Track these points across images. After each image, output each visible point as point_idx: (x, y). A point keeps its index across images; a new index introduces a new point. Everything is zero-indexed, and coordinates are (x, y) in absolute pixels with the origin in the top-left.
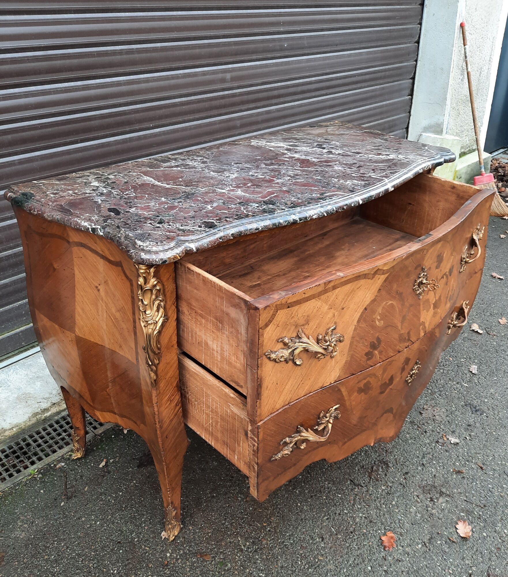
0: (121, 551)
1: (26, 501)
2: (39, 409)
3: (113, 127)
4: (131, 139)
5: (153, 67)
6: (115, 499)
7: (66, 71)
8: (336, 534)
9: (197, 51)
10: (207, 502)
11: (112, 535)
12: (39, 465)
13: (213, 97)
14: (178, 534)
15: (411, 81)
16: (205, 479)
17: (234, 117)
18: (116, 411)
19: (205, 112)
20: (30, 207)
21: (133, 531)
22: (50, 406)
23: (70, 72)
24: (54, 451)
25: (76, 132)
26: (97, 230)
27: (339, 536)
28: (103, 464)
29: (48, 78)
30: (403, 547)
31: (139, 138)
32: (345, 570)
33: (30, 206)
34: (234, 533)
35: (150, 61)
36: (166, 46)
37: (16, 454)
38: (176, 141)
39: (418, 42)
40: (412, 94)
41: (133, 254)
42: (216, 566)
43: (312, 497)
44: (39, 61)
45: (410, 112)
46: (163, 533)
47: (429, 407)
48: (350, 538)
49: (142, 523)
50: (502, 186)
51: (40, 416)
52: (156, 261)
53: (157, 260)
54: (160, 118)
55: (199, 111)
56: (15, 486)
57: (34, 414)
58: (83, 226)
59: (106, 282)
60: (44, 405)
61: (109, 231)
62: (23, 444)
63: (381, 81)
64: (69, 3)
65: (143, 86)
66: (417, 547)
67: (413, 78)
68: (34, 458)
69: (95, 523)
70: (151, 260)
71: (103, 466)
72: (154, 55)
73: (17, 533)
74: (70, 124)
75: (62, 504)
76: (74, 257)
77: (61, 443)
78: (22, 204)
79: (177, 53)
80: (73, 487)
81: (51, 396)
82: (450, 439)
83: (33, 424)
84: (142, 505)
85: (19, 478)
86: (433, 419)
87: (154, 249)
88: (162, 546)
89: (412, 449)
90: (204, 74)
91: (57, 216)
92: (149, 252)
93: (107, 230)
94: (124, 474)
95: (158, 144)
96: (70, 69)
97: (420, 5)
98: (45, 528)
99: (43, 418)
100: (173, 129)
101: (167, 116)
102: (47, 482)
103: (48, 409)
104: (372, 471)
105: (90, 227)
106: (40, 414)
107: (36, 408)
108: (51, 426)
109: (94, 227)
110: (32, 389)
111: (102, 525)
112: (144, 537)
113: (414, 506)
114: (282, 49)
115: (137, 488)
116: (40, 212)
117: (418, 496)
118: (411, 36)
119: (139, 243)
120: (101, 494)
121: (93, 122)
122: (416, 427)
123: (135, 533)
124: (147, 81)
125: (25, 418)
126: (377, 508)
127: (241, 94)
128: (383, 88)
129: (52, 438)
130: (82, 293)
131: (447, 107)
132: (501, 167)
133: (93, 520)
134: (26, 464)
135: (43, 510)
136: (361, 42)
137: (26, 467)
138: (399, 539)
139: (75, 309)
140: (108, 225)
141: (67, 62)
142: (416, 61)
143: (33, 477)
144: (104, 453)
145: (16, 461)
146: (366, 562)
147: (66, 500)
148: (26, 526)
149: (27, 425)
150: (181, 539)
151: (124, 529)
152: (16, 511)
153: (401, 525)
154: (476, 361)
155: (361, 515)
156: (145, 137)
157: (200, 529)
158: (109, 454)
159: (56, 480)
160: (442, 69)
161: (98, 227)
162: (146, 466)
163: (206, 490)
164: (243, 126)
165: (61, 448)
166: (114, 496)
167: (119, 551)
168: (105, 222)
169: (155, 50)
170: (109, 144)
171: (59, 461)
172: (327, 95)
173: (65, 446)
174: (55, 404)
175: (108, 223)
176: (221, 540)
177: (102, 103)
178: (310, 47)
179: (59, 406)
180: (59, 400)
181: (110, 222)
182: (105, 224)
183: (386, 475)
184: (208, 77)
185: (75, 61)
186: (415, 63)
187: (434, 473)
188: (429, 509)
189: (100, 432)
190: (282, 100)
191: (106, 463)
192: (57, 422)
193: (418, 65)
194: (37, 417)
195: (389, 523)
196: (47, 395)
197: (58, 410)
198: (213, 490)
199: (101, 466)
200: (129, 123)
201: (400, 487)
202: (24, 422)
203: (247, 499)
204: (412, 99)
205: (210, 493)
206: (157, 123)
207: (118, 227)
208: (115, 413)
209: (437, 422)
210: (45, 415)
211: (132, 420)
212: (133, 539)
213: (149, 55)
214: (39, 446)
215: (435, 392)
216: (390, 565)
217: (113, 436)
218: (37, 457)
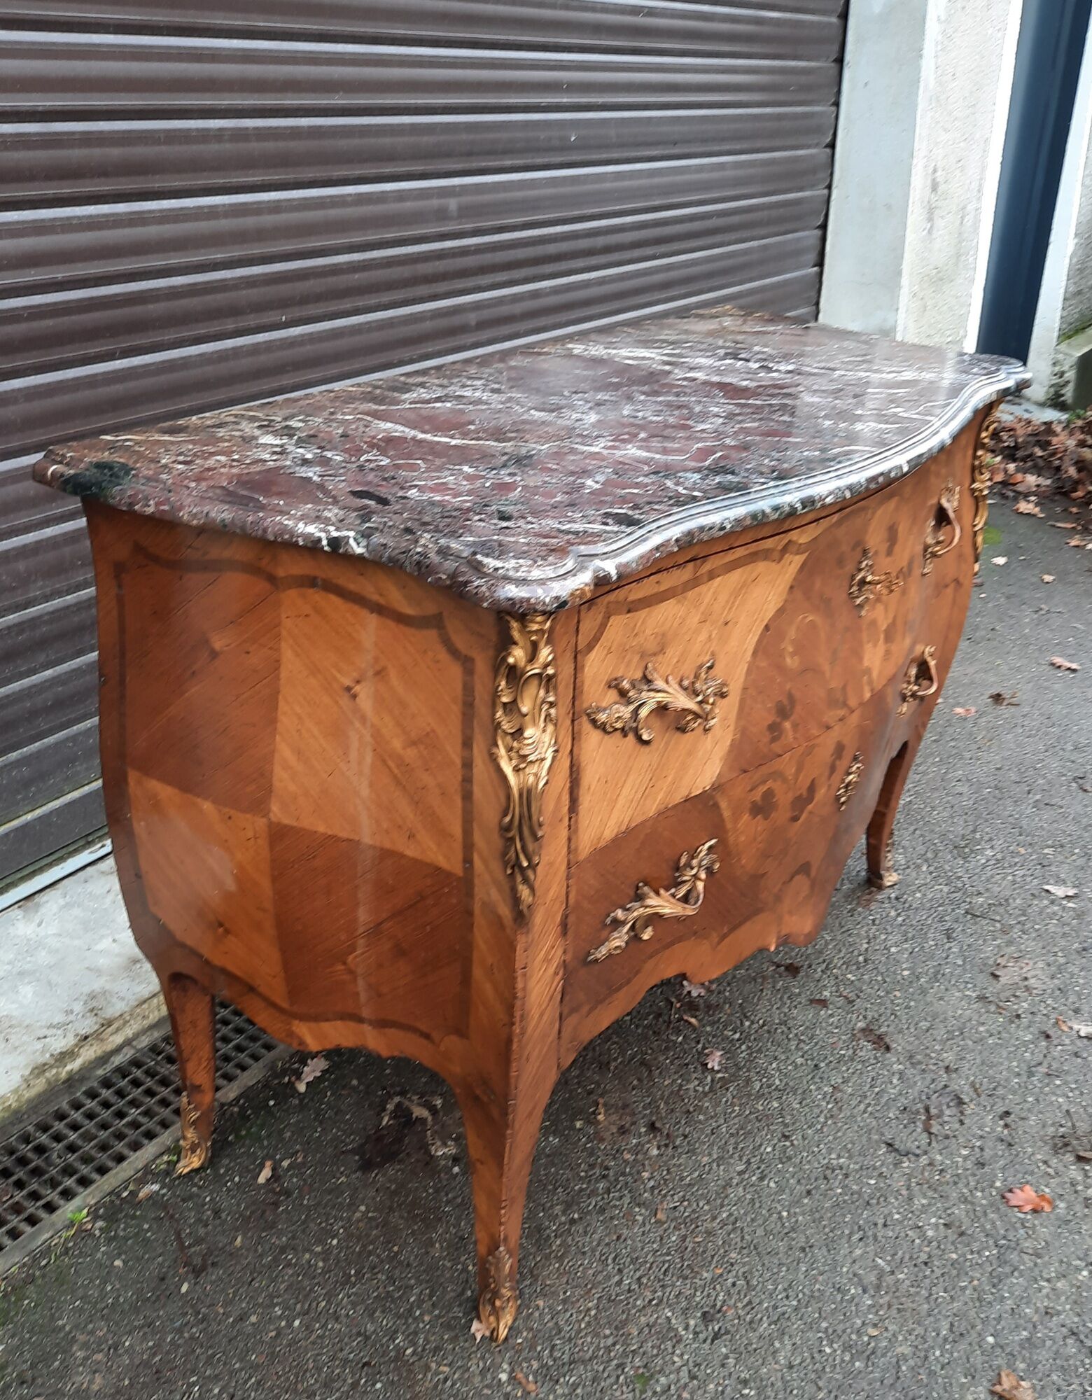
0: (379, 1386)
1: (80, 1292)
2: (48, 1055)
3: (197, 321)
4: (236, 352)
5: (289, 176)
6: (325, 1255)
7: (92, 177)
8: (892, 1273)
9: (387, 141)
10: (561, 1236)
11: (342, 1350)
12: (85, 1199)
13: (418, 253)
14: (515, 1320)
15: (818, 233)
16: (541, 1181)
17: (464, 304)
18: (366, 1013)
19: (403, 291)
20: (130, 496)
21: (396, 1332)
22: (76, 1045)
23: (103, 179)
24: (120, 1159)
25: (111, 330)
26: (347, 543)
27: (901, 1276)
28: (266, 1174)
29: (50, 191)
30: (1048, 1280)
31: (255, 350)
32: (938, 1353)
33: (130, 493)
34: (650, 1301)
35: (283, 161)
36: (320, 127)
37: (15, 1178)
38: (337, 357)
39: (832, 145)
40: (820, 263)
41: (484, 589)
42: (631, 1387)
43: (809, 1192)
44: (29, 149)
45: (817, 304)
46: (475, 1326)
47: (1008, 962)
48: (925, 1277)
49: (412, 1307)
50: (1018, 470)
51: (54, 1071)
52: (544, 603)
53: (547, 600)
54: (304, 300)
55: (390, 286)
56: (34, 1259)
57: (36, 1068)
58: (302, 535)
59: (380, 673)
60: (60, 1043)
61: (382, 541)
62: (25, 1149)
63: (763, 231)
64: (104, 7)
65: (268, 220)
66: (1080, 1278)
67: (824, 227)
68: (70, 1182)
69: (290, 1325)
70: (533, 601)
71: (268, 1180)
72: (293, 145)
73: (81, 1379)
74: (97, 310)
75: (184, 1288)
76: (284, 616)
77: (132, 1135)
78: (102, 489)
79: (343, 144)
80: (198, 1241)
81: (71, 1017)
82: (1076, 1027)
83: (39, 1095)
84: (401, 1263)
85: (41, 1237)
86: (1026, 986)
87: (536, 574)
88: (483, 1358)
89: (1001, 1057)
90: (401, 196)
91: (222, 513)
92: (523, 582)
93: (377, 539)
94: (330, 1192)
95: (298, 365)
96: (103, 171)
97: (835, 61)
98: (154, 1355)
99: (63, 1075)
100: (333, 330)
101: (319, 298)
102: (126, 1239)
103: (72, 1052)
104: (929, 1118)
105: (323, 535)
106: (52, 1067)
107: (35, 1052)
108: (92, 1095)
109: (335, 534)
110: (14, 1006)
111: (308, 1328)
112: (427, 1341)
113: (1046, 1186)
114: (565, 147)
115: (374, 1224)
116: (166, 508)
117: (1045, 1162)
118: (818, 130)
119: (491, 562)
120: (283, 1250)
121: (151, 307)
122: (993, 1008)
123: (403, 1334)
124: (276, 207)
125: (15, 1079)
126: (966, 1201)
127: (479, 249)
128: (765, 247)
129: (104, 1126)
130: (298, 709)
131: (902, 291)
132: (1004, 429)
133: (280, 1318)
134: (49, 1198)
135: (137, 1311)
136: (723, 140)
137: (50, 1208)
138: (1036, 1265)
139: (273, 752)
140: (377, 529)
141: (97, 153)
142: (829, 187)
143: (80, 1231)
144: (260, 1148)
145: (19, 1196)
146: (979, 1327)
147: (191, 1276)
148: (99, 1357)
149: (23, 1099)
150: (525, 1334)
151: (370, 1328)
152: (60, 1323)
153: (1030, 1233)
154: (1077, 851)
155: (933, 1220)
156: (269, 346)
157: (565, 1301)
158: (276, 1149)
159: (148, 1231)
160: (888, 207)
161: (345, 533)
162: (381, 1165)
163: (552, 1207)
164: (482, 325)
165: (136, 1146)
166: (319, 1249)
167: (374, 1385)
168: (364, 522)
169: (295, 133)
170: (185, 363)
171: (142, 1182)
172: (654, 257)
173: (146, 1142)
174: (86, 1038)
175: (374, 522)
176: (624, 1323)
177: (174, 260)
178: (622, 146)
179: (102, 1040)
180: (96, 1027)
181: (379, 520)
182: (367, 525)
183: (962, 1123)
184: (409, 205)
185: (115, 152)
186: (826, 191)
187: (1065, 1108)
188: (1080, 1188)
189: (232, 1095)
190: (564, 266)
191: (274, 1169)
192: (106, 1083)
193: (834, 197)
194: (47, 1074)
195: (1002, 1232)
196: (59, 1018)
197: (99, 1053)
198: (568, 1206)
199: (262, 1179)
200: (234, 311)
201: (1002, 1147)
202: (16, 1091)
203: (659, 1216)
204: (821, 274)
205: (564, 1212)
206: (297, 312)
207: (408, 531)
208: (360, 1020)
209: (1035, 991)
210: (69, 1068)
211: (415, 1030)
212: (400, 1352)
213: (281, 145)
214: (72, 1148)
215: (1012, 927)
216: (1035, 1327)
217: (272, 1103)
218: (75, 1177)
